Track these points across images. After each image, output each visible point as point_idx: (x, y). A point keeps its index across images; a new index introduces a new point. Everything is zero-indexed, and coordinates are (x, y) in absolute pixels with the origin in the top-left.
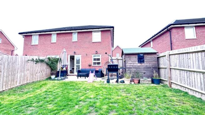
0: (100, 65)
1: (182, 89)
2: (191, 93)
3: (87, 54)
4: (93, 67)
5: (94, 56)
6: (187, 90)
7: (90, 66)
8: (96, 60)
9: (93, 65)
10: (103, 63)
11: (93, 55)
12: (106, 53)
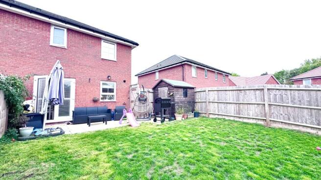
0: (112, 100)
1: (220, 117)
2: (227, 118)
3: (90, 79)
4: (102, 104)
5: (103, 84)
6: (224, 117)
7: (95, 101)
8: (107, 92)
9: (101, 100)
10: (119, 97)
11: (101, 82)
12: (125, 81)
